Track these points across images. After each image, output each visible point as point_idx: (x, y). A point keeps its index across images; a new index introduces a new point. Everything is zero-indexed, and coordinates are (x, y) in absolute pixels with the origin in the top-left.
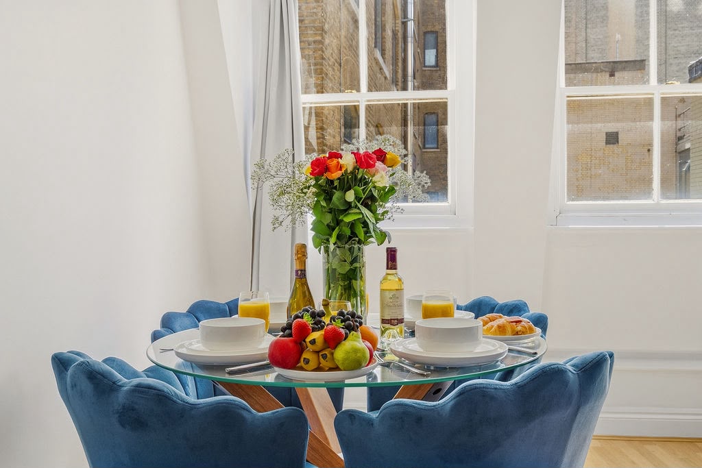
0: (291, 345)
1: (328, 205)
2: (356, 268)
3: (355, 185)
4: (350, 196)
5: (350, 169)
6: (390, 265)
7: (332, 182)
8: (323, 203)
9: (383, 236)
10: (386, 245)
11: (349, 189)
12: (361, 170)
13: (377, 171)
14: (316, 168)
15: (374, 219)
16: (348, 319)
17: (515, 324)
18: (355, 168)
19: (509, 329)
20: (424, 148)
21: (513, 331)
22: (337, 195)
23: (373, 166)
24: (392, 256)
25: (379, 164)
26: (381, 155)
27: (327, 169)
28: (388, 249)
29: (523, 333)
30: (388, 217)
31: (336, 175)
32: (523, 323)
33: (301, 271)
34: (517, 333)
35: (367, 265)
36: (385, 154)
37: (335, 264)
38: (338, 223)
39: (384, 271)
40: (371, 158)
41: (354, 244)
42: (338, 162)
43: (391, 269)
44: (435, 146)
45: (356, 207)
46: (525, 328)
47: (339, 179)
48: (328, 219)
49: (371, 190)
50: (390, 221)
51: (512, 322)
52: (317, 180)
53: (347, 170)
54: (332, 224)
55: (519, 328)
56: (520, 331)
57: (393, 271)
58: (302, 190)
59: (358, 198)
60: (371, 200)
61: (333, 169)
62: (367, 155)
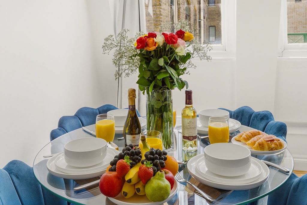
0: (115, 180)
1: (147, 67)
2: (166, 104)
3: (164, 55)
4: (161, 62)
5: (161, 44)
6: (187, 102)
7: (150, 52)
8: (145, 66)
9: (182, 84)
10: (185, 89)
11: (161, 57)
12: (168, 45)
13: (179, 45)
14: (140, 44)
15: (177, 75)
16: (156, 158)
17: (269, 142)
18: (164, 44)
19: (266, 147)
20: (209, 6)
21: (269, 148)
22: (153, 61)
23: (176, 42)
24: (189, 95)
25: (180, 41)
26: (181, 34)
27: (147, 45)
28: (186, 91)
29: (276, 149)
30: (186, 72)
31: (152, 48)
32: (275, 141)
33: (132, 106)
34: (272, 149)
35: (173, 101)
36: (184, 33)
37: (153, 102)
38: (155, 78)
39: (184, 105)
40: (174, 38)
41: (165, 90)
42: (153, 41)
43: (188, 104)
44: (214, 4)
45: (165, 68)
46: (277, 145)
47: (155, 50)
48: (148, 75)
49: (175, 56)
50: (188, 74)
51: (268, 141)
52: (141, 51)
53: (159, 45)
54: (150, 79)
55: (273, 146)
56: (274, 148)
57: (190, 106)
58: (131, 57)
59: (166, 63)
60: (175, 62)
61: (150, 45)
62: (172, 36)
